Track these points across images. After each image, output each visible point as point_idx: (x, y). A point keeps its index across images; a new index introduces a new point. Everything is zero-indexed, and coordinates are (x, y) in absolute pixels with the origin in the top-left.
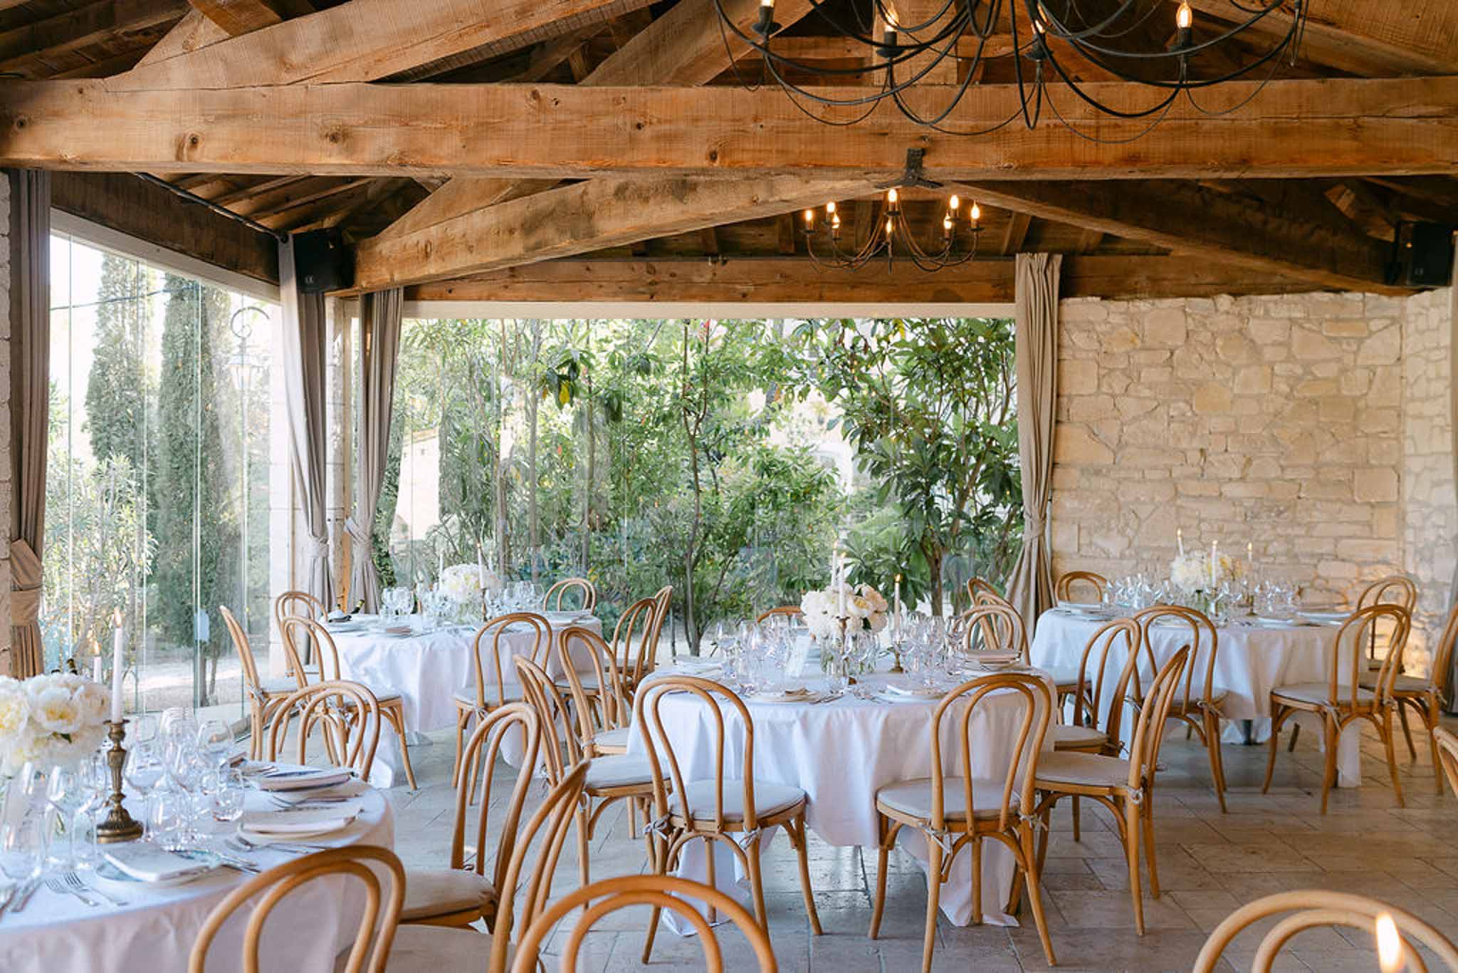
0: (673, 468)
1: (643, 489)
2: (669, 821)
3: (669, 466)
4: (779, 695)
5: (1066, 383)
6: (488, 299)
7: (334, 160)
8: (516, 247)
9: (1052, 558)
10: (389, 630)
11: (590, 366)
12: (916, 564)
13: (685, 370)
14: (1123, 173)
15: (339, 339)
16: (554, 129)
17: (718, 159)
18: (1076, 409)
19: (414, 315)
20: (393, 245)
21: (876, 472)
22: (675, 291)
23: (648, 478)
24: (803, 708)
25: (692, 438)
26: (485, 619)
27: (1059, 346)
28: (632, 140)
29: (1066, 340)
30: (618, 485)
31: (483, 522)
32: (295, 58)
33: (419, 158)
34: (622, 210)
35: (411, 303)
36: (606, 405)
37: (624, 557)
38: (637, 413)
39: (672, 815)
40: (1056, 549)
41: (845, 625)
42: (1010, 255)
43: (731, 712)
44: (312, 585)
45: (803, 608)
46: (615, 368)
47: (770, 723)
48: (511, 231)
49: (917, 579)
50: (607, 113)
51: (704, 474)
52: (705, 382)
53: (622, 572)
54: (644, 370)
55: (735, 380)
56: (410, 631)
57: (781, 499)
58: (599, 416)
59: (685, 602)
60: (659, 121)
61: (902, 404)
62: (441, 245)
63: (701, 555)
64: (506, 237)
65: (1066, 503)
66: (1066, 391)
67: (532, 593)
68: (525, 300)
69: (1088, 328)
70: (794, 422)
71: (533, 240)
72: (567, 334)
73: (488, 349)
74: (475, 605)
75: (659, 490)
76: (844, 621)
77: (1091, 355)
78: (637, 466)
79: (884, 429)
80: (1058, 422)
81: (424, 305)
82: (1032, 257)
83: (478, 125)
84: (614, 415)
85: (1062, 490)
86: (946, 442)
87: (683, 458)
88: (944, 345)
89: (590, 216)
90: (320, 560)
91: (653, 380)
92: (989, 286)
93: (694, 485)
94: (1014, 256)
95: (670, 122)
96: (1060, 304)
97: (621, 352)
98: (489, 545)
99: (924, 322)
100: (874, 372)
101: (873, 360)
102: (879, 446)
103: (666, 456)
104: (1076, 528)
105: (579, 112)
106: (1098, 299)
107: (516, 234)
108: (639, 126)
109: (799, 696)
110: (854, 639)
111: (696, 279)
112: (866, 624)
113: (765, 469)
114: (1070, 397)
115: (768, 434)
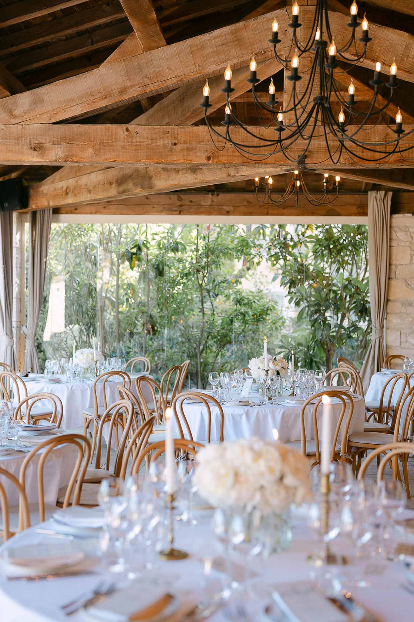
0: (191, 301)
1: (175, 312)
2: (187, 456)
3: (188, 300)
4: (236, 403)
5: (394, 258)
6: (96, 213)
7: (35, 159)
8: (113, 192)
9: (387, 349)
10: (50, 380)
11: (148, 248)
12: (318, 353)
13: (197, 250)
14: (398, 166)
15: (19, 234)
16: (136, 145)
17: (211, 159)
18: (399, 272)
19: (57, 221)
20: (49, 188)
21: (297, 304)
22: (191, 210)
23: (178, 306)
24: (246, 408)
25: (201, 285)
26: (97, 376)
27: (390, 239)
28: (171, 150)
29: (394, 236)
30: (162, 310)
31: (92, 329)
32: (17, 112)
33: (74, 159)
34: (166, 176)
35: (56, 215)
36: (156, 268)
37: (165, 349)
38: (172, 273)
39: (188, 454)
40: (388, 344)
41: (268, 373)
42: (366, 192)
43: (215, 410)
44: (5, 359)
45: (249, 366)
46: (160, 248)
47: (232, 414)
48: (111, 184)
49: (317, 360)
50: (160, 138)
51: (207, 305)
52: (207, 257)
53: (164, 356)
54: (175, 249)
55: (223, 255)
56: (60, 381)
57: (247, 318)
58: (152, 274)
59: (197, 371)
60: (184, 142)
61: (311, 268)
62: (74, 188)
63: (206, 347)
64: (108, 186)
65: (394, 320)
66: (394, 262)
67: (120, 363)
68: (114, 214)
69: (406, 230)
70: (258, 276)
71: (121, 189)
72: (135, 231)
73: (94, 238)
74: (92, 369)
75: (183, 313)
76: (267, 371)
77: (407, 244)
78: (172, 300)
79: (302, 281)
80: (389, 278)
81: (62, 217)
82: (377, 193)
83: (101, 143)
84: (160, 272)
85: (392, 314)
86: (334, 288)
87: (196, 296)
88: (333, 237)
89: (150, 178)
90: (9, 348)
91: (179, 254)
92: (355, 208)
93: (202, 310)
94: (368, 192)
95: (190, 142)
96: (391, 218)
97: (163, 240)
98: (95, 341)
99: (322, 226)
100: (296, 251)
101: (295, 246)
102: (299, 291)
103: (187, 295)
104: (399, 333)
105: (148, 138)
106: (411, 215)
107: (113, 185)
108: (175, 144)
109: (245, 403)
110: (272, 380)
111: (203, 203)
112: (278, 373)
113: (239, 302)
114: (396, 266)
115: (241, 283)
